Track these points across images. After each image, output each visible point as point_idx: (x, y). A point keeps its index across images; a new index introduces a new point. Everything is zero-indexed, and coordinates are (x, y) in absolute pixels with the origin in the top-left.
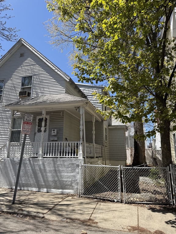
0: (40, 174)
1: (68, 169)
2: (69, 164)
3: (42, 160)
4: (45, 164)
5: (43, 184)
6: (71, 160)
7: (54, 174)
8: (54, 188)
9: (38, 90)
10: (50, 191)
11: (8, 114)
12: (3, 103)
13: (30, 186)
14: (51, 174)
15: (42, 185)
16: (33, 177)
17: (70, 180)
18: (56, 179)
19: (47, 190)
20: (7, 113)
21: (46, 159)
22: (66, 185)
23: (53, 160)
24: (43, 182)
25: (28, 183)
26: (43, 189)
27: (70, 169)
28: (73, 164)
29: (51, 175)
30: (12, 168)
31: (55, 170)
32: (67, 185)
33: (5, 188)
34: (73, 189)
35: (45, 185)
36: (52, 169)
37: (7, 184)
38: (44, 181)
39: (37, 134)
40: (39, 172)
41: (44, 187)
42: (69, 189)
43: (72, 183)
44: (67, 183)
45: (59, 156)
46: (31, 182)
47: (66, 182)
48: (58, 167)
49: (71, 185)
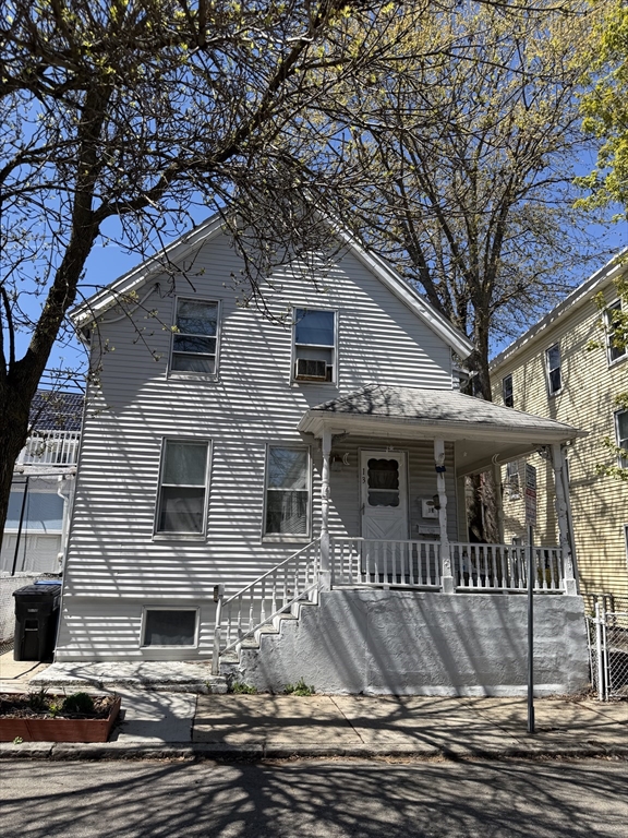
0: (459, 644)
1: (543, 626)
2: (547, 612)
3: (461, 600)
4: (473, 610)
5: (472, 672)
6: (549, 600)
7: (505, 642)
8: (508, 682)
9: (359, 365)
10: (496, 691)
11: (247, 431)
12: (225, 386)
13: (430, 681)
14: (495, 642)
15: (468, 676)
16: (436, 652)
17: (554, 656)
18: (511, 655)
19: (486, 690)
20: (244, 425)
21: (475, 597)
22: (542, 671)
23: (495, 601)
24: (469, 665)
25: (419, 674)
26: (473, 687)
27: (547, 625)
28: (555, 611)
29: (496, 645)
30: (353, 625)
31: (506, 630)
32: (544, 671)
33: (336, 692)
34: (562, 682)
35: (478, 674)
36: (495, 627)
37: (343, 680)
38: (475, 664)
39: (366, 509)
40: (457, 638)
41: (474, 681)
42: (551, 682)
43: (559, 664)
44: (543, 665)
45: (504, 588)
46: (431, 668)
47: (542, 662)
48: (513, 621)
49: (556, 671)
